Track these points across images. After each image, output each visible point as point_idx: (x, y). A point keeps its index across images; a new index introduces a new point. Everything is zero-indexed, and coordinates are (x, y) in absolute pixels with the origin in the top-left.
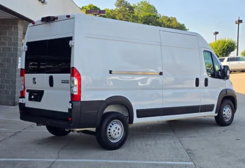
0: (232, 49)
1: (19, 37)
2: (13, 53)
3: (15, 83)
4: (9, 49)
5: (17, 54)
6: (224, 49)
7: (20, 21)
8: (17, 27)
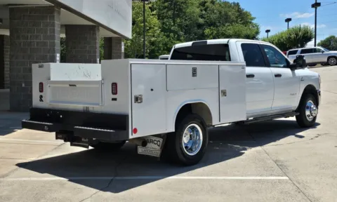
1: (56, 28)
2: (50, 49)
4: (45, 44)
5: (54, 49)
7: (56, 9)
8: (54, 16)
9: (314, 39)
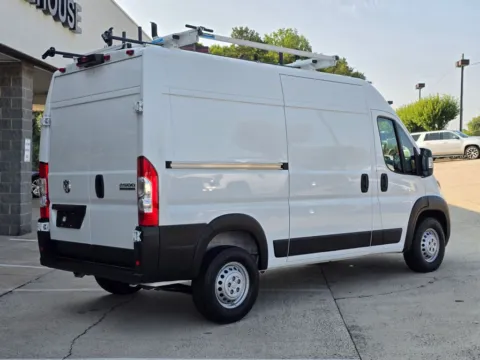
0: (451, 116)
1: (24, 98)
2: (14, 132)
3: (19, 191)
4: (5, 124)
5: (20, 132)
6: (436, 115)
7: (25, 68)
8: (20, 79)
9: (458, 117)
